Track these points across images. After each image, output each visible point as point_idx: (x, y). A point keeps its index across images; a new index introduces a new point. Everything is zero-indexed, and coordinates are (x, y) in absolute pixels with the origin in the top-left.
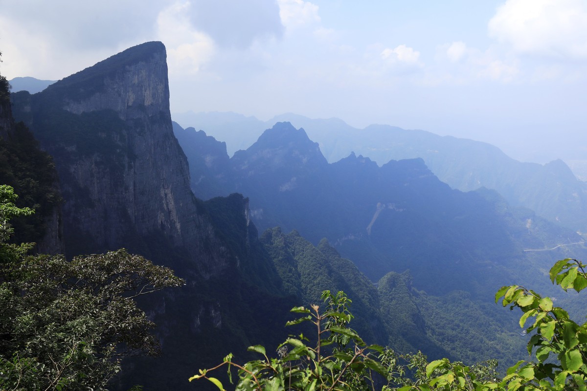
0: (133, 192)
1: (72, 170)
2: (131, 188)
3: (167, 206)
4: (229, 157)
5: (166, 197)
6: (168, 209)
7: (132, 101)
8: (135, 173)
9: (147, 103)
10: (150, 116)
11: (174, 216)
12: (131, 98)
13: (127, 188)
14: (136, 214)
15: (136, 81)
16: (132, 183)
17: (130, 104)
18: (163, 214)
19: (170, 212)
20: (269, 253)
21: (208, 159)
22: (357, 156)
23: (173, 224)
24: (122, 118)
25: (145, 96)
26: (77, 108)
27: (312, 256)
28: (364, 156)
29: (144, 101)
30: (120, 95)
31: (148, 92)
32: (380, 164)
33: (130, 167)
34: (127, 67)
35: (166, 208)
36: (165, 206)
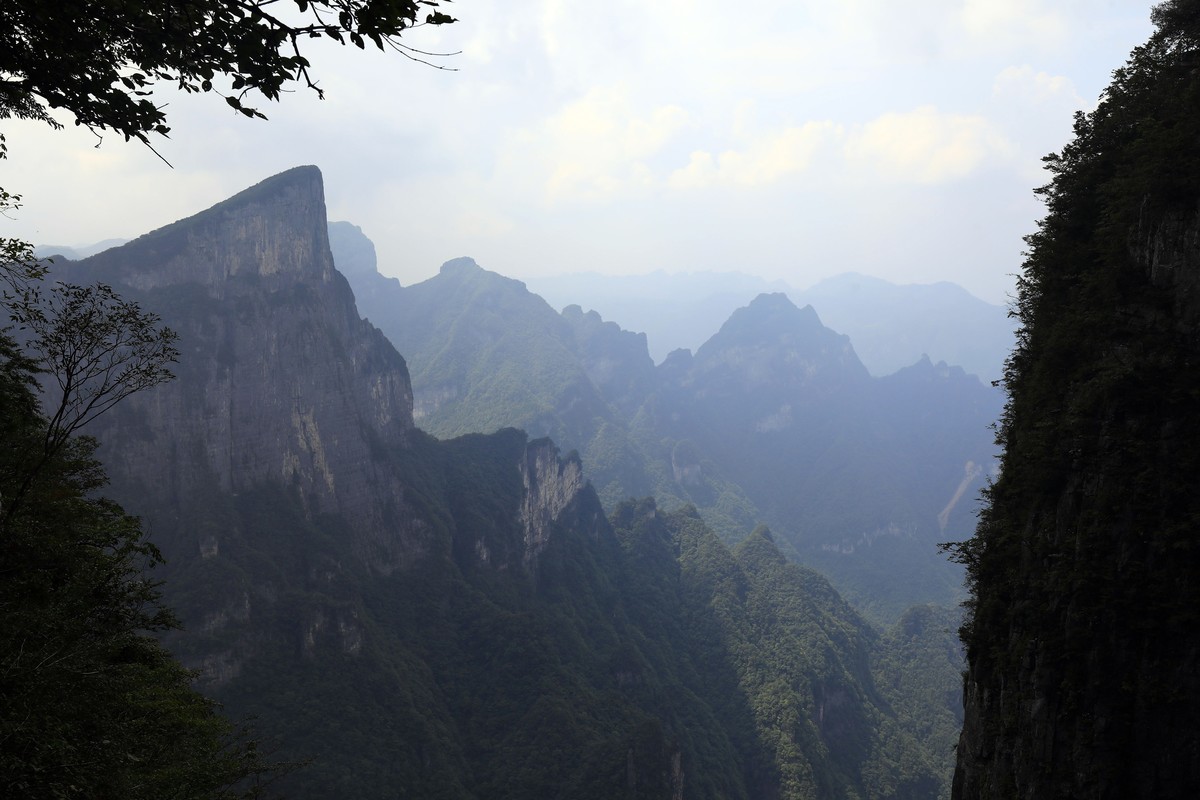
0: (227, 417)
2: (224, 411)
3: (307, 444)
4: (653, 363)
5: (305, 428)
6: (311, 448)
7: (237, 267)
8: (233, 386)
9: (263, 271)
10: (271, 292)
11: (321, 461)
12: (235, 263)
13: (212, 412)
14: (233, 454)
15: (242, 234)
16: (224, 403)
17: (233, 273)
18: (297, 457)
19: (313, 454)
20: (623, 545)
22: (934, 361)
23: (318, 474)
24: (216, 295)
25: (261, 259)
26: (146, 281)
27: (709, 556)
28: (951, 363)
29: (258, 267)
30: (212, 259)
31: (268, 252)
33: (221, 376)
34: (226, 213)
35: (305, 447)
36: (302, 443)
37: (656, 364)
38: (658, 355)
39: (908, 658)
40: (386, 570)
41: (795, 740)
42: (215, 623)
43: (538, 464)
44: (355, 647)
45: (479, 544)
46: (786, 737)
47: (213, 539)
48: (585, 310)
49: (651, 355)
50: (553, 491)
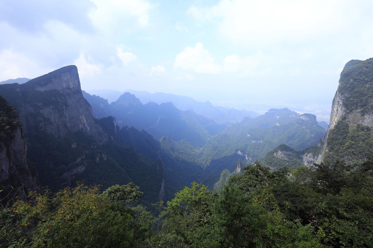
0: (68, 118)
1: (41, 112)
2: (68, 117)
3: (83, 122)
4: (109, 104)
6: (84, 123)
8: (69, 111)
9: (71, 87)
10: (73, 91)
11: (86, 125)
12: (64, 85)
13: (66, 117)
15: (66, 79)
16: (68, 115)
17: (64, 87)
19: (84, 124)
21: (102, 106)
22: (152, 102)
23: (86, 128)
24: (61, 92)
26: (42, 89)
28: (154, 102)
29: (70, 86)
30: (59, 84)
31: (71, 83)
32: (159, 104)
33: (66, 110)
34: (61, 74)
44: (106, 159)
47: (75, 143)
48: (97, 96)
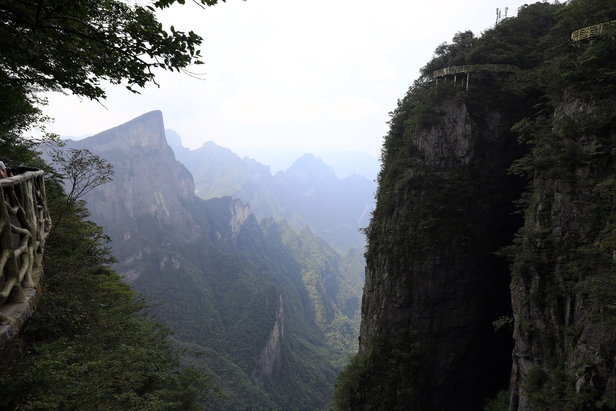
0: (132, 193)
5: (159, 196)
6: (161, 203)
7: (133, 144)
8: (133, 183)
10: (146, 152)
11: (164, 207)
13: (126, 191)
14: (134, 205)
16: (131, 189)
18: (156, 206)
19: (162, 205)
22: (357, 175)
23: (164, 211)
24: (126, 153)
25: (142, 141)
26: (101, 148)
28: (362, 175)
29: (141, 144)
30: (125, 141)
31: (144, 139)
33: (129, 180)
35: (159, 203)
36: (158, 201)
37: (273, 175)
38: (273, 173)
39: (349, 263)
40: (188, 242)
41: (316, 289)
42: (130, 260)
43: (236, 207)
44: (178, 267)
45: (218, 233)
46: (313, 288)
47: (128, 233)
48: (250, 158)
49: (271, 172)
50: (241, 216)
